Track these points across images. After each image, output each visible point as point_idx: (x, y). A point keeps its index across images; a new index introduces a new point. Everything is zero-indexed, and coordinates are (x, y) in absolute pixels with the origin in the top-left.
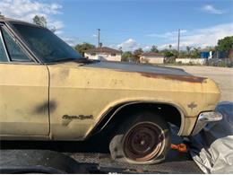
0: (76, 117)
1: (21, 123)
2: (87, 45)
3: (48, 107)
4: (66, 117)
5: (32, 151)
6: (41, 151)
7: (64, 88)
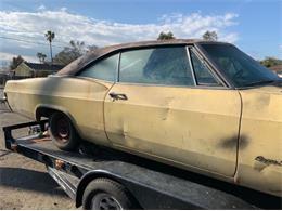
0: (276, 163)
1: (203, 155)
2: (271, 60)
3: (237, 142)
4: (260, 159)
5: (215, 191)
6: (224, 193)
7: (260, 121)
